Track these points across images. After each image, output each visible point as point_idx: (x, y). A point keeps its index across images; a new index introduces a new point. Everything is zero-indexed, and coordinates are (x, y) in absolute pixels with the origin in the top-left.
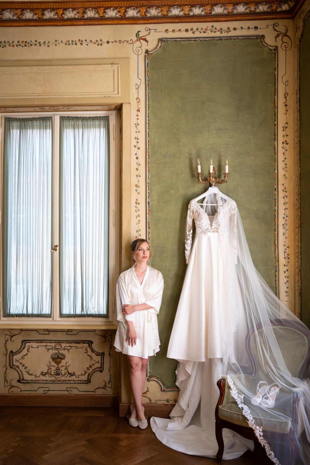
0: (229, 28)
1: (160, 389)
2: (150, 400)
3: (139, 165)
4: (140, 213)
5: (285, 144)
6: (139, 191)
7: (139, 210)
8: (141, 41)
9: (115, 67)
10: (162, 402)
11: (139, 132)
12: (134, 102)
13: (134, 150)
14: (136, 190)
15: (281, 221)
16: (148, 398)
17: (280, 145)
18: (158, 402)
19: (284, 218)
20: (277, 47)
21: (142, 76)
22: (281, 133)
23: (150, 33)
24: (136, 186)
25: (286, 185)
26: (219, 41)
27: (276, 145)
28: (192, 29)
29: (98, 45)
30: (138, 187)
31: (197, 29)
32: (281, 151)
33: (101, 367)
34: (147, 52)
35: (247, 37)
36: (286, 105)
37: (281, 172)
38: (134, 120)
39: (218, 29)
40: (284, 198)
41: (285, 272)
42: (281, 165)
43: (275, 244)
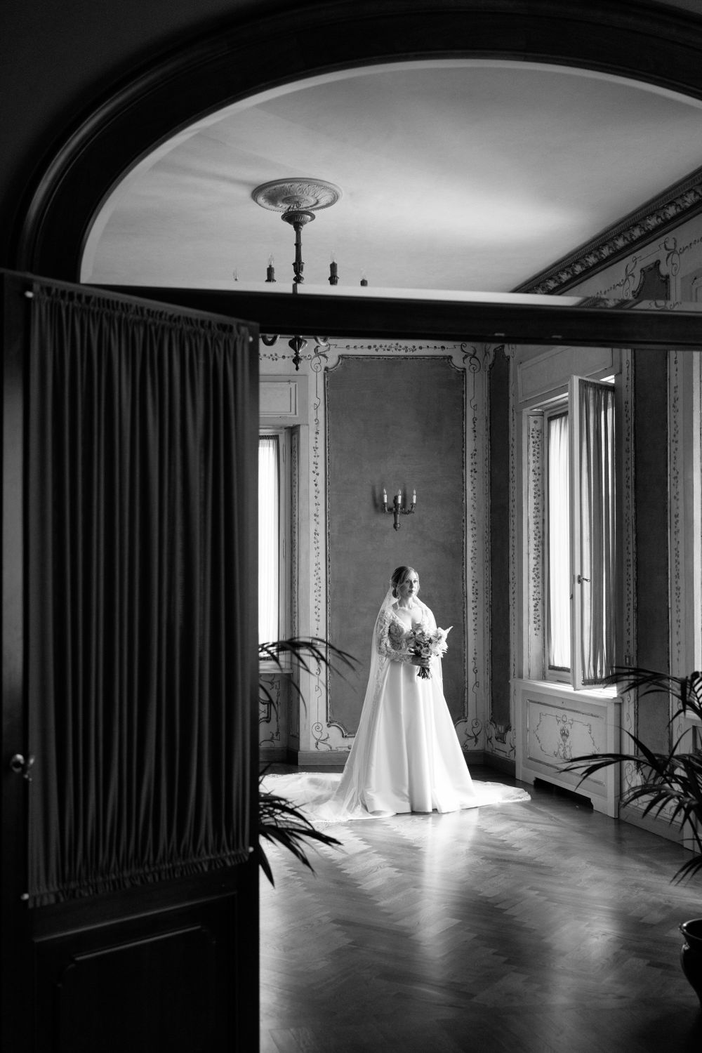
0: (414, 347)
1: (341, 735)
2: (331, 748)
3: (318, 492)
4: (319, 544)
5: (473, 473)
6: (317, 520)
7: (318, 542)
8: (320, 357)
9: (292, 385)
10: (343, 749)
11: (318, 456)
12: (312, 424)
13: (313, 476)
14: (315, 520)
15: (470, 555)
16: (329, 745)
17: (469, 473)
18: (340, 750)
19: (472, 551)
20: (465, 369)
21: (321, 395)
22: (469, 461)
23: (329, 348)
24: (315, 515)
25: (474, 516)
26: (404, 360)
27: (464, 474)
28: (375, 346)
29: (273, 360)
30: (318, 516)
31: (381, 346)
32: (469, 480)
33: (267, 717)
34: (326, 369)
35: (434, 357)
36: (475, 431)
37: (470, 502)
38: (312, 443)
39: (403, 347)
40: (472, 529)
41: (473, 608)
42: (470, 494)
43: (463, 579)
